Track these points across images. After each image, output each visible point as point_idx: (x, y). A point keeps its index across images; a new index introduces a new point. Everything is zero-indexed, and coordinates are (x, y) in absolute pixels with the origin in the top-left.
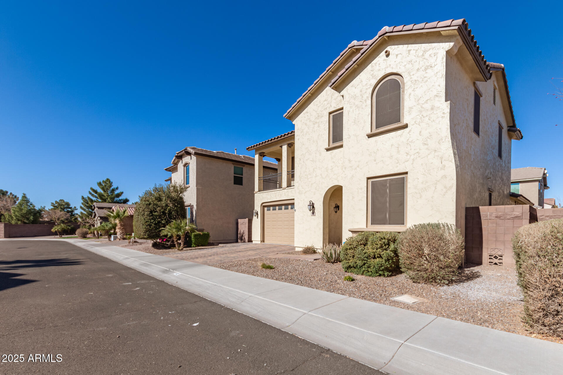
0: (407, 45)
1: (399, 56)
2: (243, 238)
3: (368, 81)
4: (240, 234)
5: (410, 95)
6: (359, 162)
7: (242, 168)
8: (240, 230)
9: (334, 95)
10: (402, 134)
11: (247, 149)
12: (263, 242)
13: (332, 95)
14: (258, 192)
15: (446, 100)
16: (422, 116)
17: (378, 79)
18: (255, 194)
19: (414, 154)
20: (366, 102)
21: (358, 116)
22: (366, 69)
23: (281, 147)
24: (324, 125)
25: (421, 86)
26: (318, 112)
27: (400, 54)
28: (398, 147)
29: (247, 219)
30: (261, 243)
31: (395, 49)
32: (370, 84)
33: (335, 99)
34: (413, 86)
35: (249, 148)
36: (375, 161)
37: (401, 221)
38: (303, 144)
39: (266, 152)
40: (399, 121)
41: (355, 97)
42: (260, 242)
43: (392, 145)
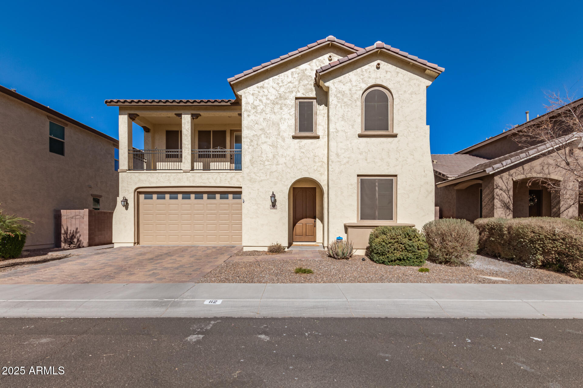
0: (395, 67)
1: (389, 73)
2: (75, 240)
3: (358, 83)
4: (66, 233)
5: (399, 110)
6: (349, 158)
7: (64, 128)
8: (65, 228)
9: (302, 81)
10: (392, 142)
11: (106, 102)
12: (137, 245)
13: (300, 80)
14: (127, 170)
15: (427, 124)
16: (409, 130)
17: (369, 85)
18: (120, 173)
19: (403, 161)
20: (356, 102)
21: (347, 114)
22: (355, 70)
23: (180, 115)
24: (289, 109)
25: (408, 106)
26: (280, 93)
27: (390, 72)
28: (388, 152)
29: (87, 210)
30: (134, 245)
31: (385, 65)
32: (360, 87)
33: (304, 86)
34: (401, 103)
35: (111, 101)
36: (366, 160)
37: (390, 217)
38: (257, 123)
39: (140, 115)
40: (387, 129)
41: (343, 93)
42: (132, 245)
43: (383, 149)
